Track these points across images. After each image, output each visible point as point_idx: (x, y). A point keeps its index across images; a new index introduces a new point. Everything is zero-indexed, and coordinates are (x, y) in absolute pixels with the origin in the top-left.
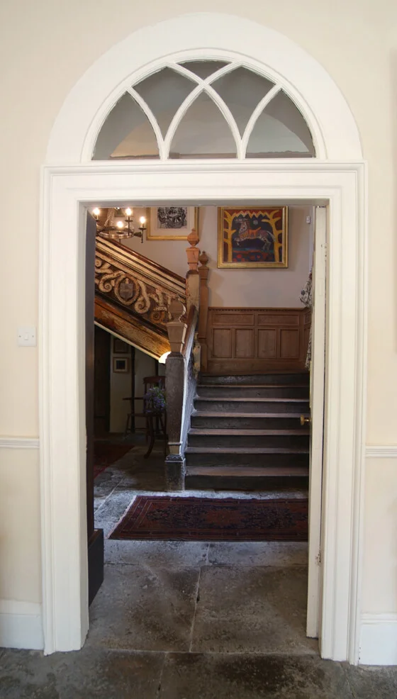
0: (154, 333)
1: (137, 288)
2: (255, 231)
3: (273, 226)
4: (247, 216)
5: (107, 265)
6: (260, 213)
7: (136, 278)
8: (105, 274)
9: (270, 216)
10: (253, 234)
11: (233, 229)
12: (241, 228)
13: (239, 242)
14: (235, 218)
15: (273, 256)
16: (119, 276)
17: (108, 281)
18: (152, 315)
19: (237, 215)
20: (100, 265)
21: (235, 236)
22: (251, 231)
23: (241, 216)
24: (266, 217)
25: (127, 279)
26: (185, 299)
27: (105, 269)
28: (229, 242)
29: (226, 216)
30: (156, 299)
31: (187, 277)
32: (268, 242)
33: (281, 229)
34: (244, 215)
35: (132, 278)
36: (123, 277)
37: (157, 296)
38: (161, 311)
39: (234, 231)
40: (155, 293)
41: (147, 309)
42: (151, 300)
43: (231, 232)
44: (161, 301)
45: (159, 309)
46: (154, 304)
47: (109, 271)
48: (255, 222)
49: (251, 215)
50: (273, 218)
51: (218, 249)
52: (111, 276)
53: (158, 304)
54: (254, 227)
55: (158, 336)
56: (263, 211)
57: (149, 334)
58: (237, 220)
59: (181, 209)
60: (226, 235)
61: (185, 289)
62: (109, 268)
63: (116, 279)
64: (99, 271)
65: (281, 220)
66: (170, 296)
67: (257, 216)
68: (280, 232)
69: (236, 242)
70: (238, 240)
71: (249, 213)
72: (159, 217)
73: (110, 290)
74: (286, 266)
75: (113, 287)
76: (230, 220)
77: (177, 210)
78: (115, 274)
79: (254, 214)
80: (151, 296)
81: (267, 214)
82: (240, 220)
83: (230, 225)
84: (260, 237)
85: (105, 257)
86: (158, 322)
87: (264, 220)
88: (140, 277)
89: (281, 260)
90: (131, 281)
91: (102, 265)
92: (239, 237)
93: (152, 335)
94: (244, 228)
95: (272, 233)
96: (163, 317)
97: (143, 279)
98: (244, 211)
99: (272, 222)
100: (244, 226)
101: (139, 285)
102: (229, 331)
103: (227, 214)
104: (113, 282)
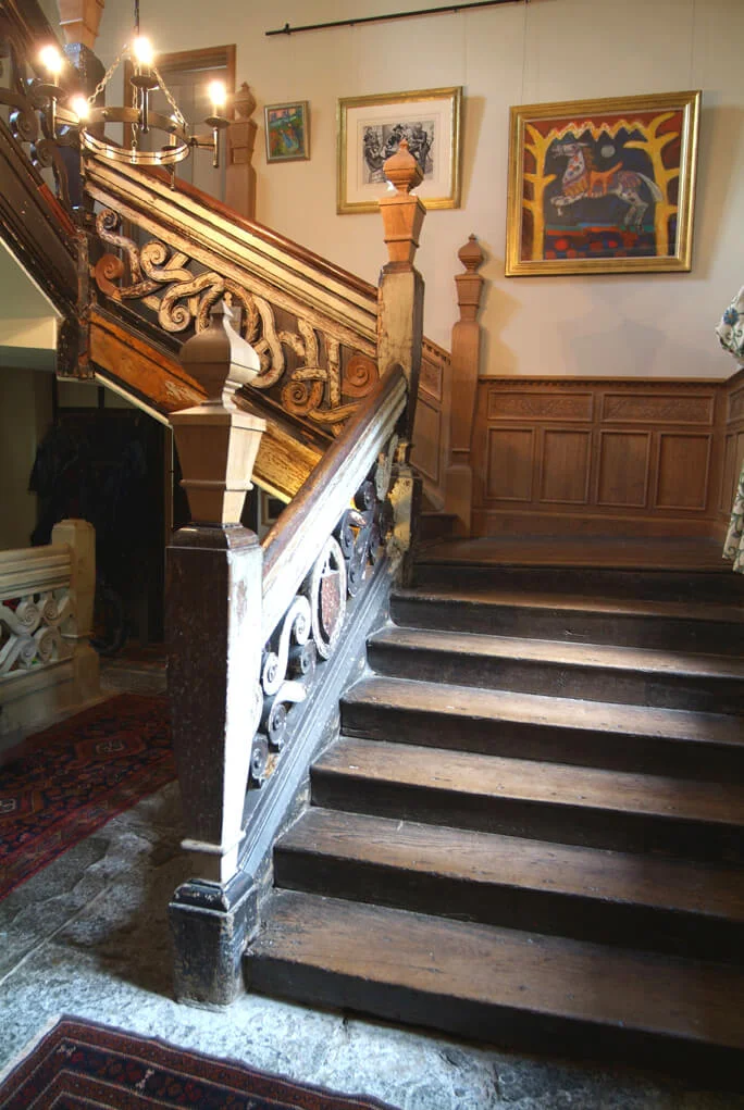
0: (293, 442)
1: (251, 317)
2: (606, 174)
3: (656, 159)
4: (587, 136)
5: (178, 260)
6: (623, 124)
7: (249, 292)
8: (177, 281)
9: (648, 132)
10: (599, 182)
11: (546, 174)
12: (569, 170)
13: (562, 207)
14: (555, 143)
15: (651, 239)
16: (206, 289)
17: (180, 301)
18: (288, 392)
19: (560, 135)
20: (162, 260)
21: (553, 190)
22: (595, 176)
23: (569, 138)
24: (637, 136)
25: (228, 296)
26: (375, 345)
27: (175, 270)
28: (536, 208)
29: (529, 139)
30: (298, 347)
31: (382, 281)
32: (639, 203)
33: (677, 164)
34: (578, 132)
35: (239, 292)
36: (216, 289)
37: (301, 338)
38: (313, 380)
39: (551, 178)
40: (296, 330)
41: (275, 374)
42: (285, 348)
43: (540, 182)
44: (310, 352)
45: (304, 374)
46: (293, 361)
47: (183, 275)
48: (608, 151)
49: (596, 133)
50: (658, 134)
51: (508, 228)
52: (189, 288)
53: (301, 362)
54: (602, 164)
55: (302, 448)
56: (630, 119)
57: (280, 442)
58: (558, 149)
59: (419, 131)
60: (527, 192)
61: (375, 317)
62: (185, 266)
63: (200, 294)
64: (160, 275)
65: (678, 141)
66: (334, 337)
67: (612, 132)
68: (672, 173)
69: (555, 207)
70: (560, 202)
71: (591, 126)
72: (367, 154)
73: (184, 326)
74: (687, 266)
75: (193, 319)
76: (540, 149)
77: (409, 132)
78: (199, 281)
79: (605, 127)
80: (287, 340)
81: (639, 125)
82: (568, 147)
83: (541, 163)
84: (618, 192)
85: (173, 236)
86: (302, 411)
87: (630, 145)
88: (258, 288)
89: (672, 251)
90: (236, 300)
91: (168, 258)
92: (561, 194)
93: (287, 446)
94: (578, 168)
95: (653, 179)
96: (316, 396)
97: (268, 293)
98: (579, 122)
99: (654, 148)
100: (578, 163)
101: (256, 309)
102: (527, 435)
103: (535, 133)
104: (193, 303)
